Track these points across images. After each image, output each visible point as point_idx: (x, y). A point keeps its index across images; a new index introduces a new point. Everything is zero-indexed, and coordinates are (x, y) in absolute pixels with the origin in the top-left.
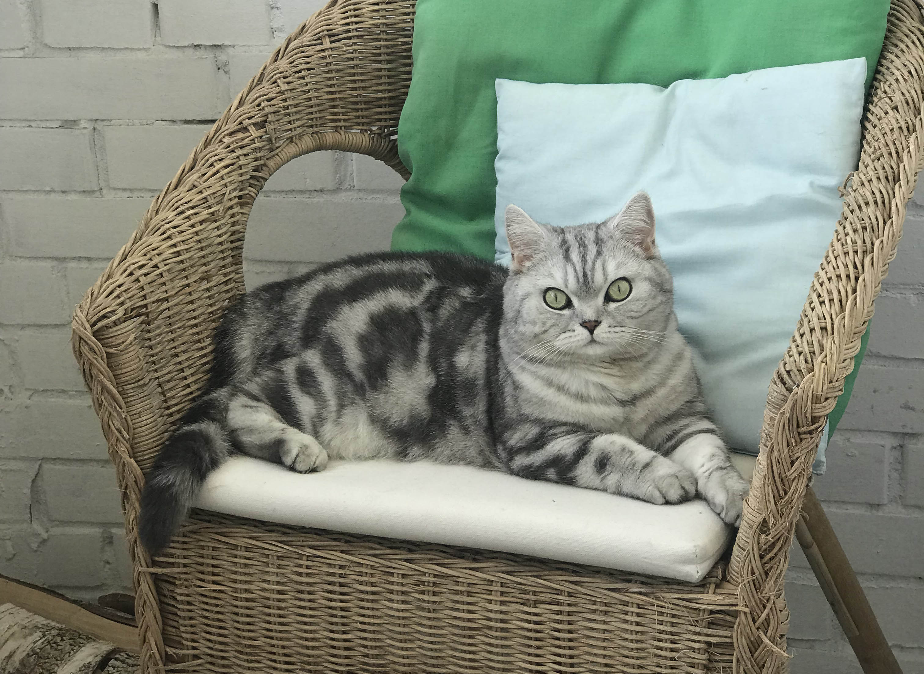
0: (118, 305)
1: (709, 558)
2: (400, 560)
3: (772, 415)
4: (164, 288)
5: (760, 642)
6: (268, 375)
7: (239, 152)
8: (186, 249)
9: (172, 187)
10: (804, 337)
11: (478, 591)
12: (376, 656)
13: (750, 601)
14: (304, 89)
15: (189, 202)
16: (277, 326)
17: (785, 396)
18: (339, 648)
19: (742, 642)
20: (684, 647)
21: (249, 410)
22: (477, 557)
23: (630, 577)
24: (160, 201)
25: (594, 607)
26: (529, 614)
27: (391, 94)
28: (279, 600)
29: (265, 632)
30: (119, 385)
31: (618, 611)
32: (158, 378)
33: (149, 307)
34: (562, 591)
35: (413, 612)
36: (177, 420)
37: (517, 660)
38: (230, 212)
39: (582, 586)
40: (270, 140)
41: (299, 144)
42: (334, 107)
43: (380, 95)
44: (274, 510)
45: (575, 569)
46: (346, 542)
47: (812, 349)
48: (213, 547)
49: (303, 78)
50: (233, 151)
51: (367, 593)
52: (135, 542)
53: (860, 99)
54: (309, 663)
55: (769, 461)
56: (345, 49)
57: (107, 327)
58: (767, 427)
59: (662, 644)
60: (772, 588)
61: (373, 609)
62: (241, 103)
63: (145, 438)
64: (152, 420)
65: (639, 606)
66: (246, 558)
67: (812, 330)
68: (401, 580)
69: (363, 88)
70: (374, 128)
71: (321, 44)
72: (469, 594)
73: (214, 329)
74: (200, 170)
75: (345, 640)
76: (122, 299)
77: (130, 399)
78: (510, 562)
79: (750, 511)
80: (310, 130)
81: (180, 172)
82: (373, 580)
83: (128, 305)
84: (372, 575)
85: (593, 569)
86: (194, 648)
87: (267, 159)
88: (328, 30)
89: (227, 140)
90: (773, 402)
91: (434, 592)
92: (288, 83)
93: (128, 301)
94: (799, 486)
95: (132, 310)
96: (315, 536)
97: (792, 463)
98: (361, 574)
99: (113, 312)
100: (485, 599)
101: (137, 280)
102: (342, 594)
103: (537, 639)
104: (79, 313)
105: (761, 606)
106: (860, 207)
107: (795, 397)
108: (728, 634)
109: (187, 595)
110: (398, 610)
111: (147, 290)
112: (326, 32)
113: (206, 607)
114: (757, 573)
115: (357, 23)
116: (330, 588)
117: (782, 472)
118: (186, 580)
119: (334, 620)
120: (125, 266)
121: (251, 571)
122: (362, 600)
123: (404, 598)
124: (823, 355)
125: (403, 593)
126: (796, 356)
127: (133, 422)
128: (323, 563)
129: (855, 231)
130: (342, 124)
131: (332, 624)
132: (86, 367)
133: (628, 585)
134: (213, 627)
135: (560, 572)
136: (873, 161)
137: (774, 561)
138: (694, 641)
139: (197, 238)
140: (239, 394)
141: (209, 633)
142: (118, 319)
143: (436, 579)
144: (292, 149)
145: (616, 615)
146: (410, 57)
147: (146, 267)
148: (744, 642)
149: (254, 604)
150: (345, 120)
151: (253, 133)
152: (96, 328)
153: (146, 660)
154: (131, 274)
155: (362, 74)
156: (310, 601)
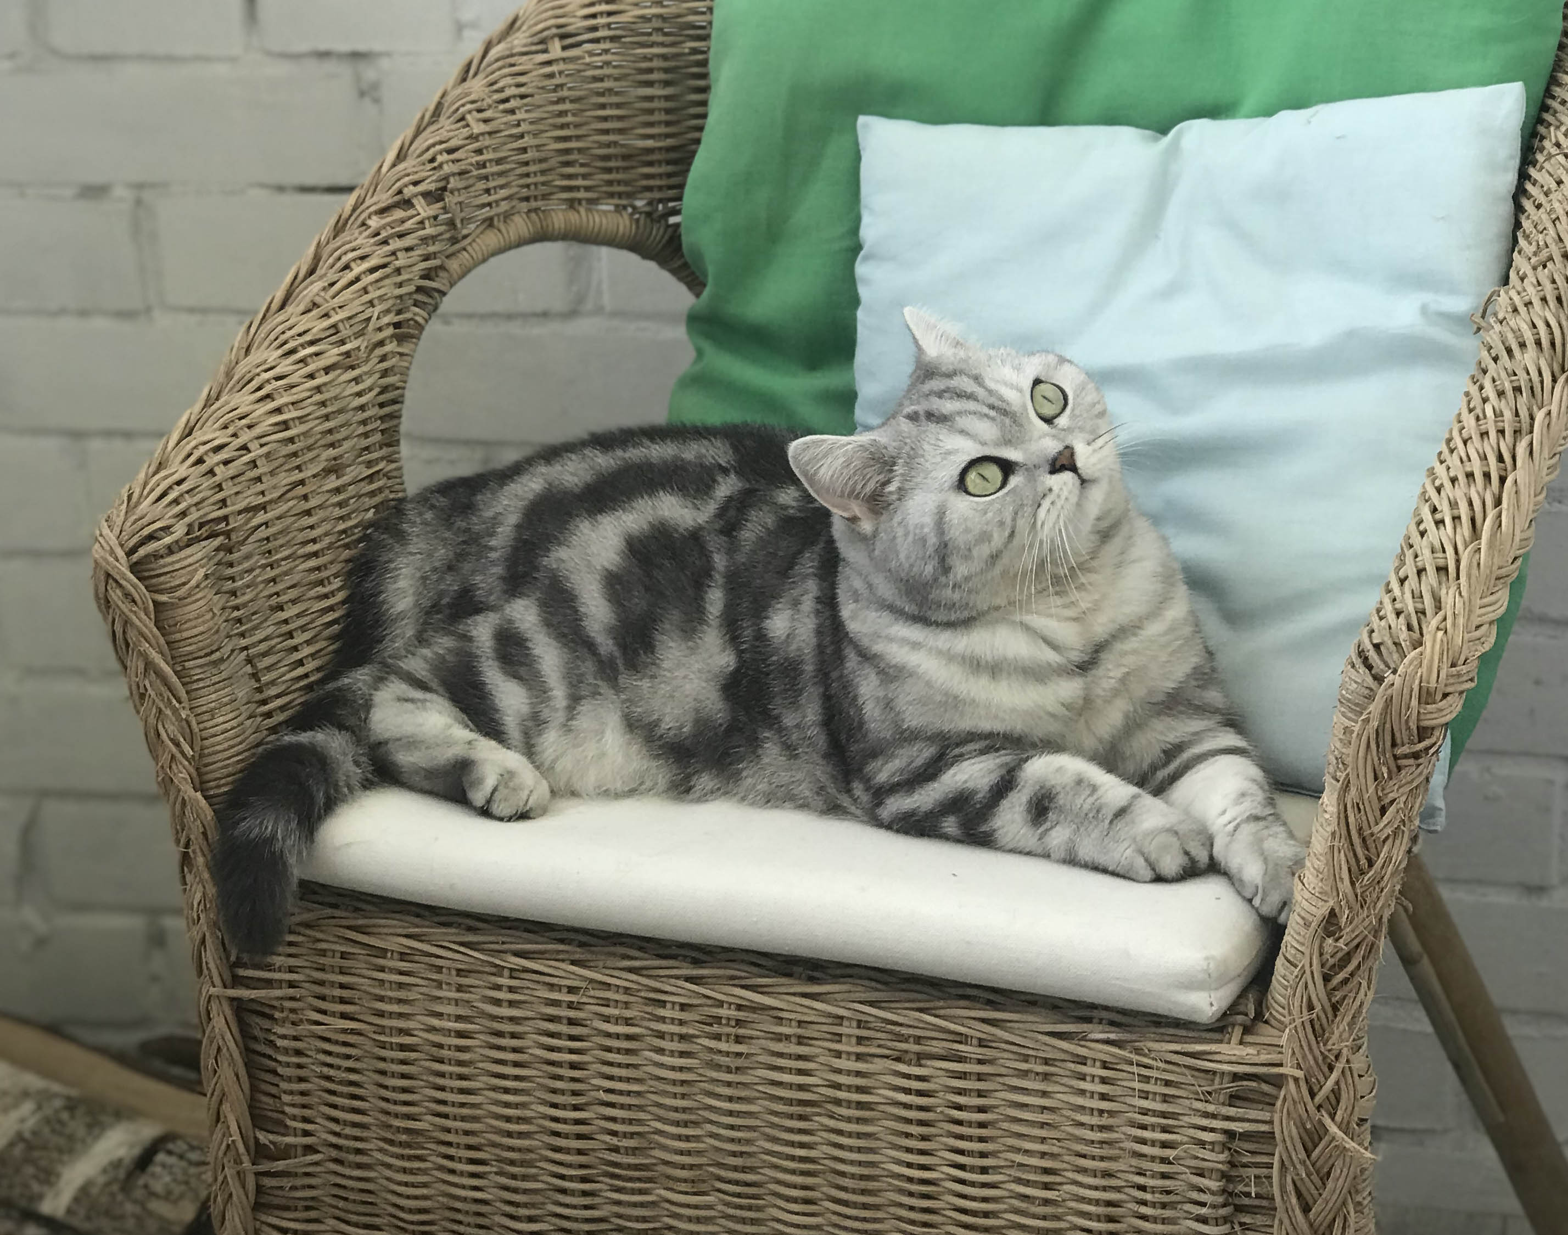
0: (176, 516)
1: (1233, 979)
2: (677, 977)
3: (1348, 723)
4: (260, 487)
5: (1322, 1132)
6: (444, 644)
7: (396, 244)
8: (299, 418)
9: (275, 306)
10: (1407, 583)
11: (816, 1035)
12: (634, 1151)
13: (1304, 1057)
14: (515, 131)
15: (305, 332)
16: (461, 556)
17: (1371, 690)
18: (567, 1136)
19: (1290, 1131)
20: (1185, 1139)
21: (410, 706)
22: (816, 974)
23: (1087, 1013)
24: (253, 330)
25: (1024, 1066)
26: (908, 1076)
27: (670, 142)
28: (460, 1049)
29: (433, 1106)
30: (174, 660)
31: (1068, 1073)
32: (246, 648)
33: (231, 520)
34: (967, 1036)
35: (701, 1071)
36: (280, 724)
37: (885, 1159)
38: (379, 352)
39: (1002, 1029)
40: (451, 223)
41: (504, 230)
42: (567, 164)
43: (650, 143)
44: (452, 886)
45: (992, 997)
46: (582, 945)
47: (1420, 606)
48: (342, 953)
49: (512, 112)
50: (385, 242)
51: (618, 1036)
52: (203, 941)
53: (1512, 157)
54: (512, 1163)
55: (1342, 807)
56: (588, 60)
57: (156, 556)
58: (1338, 745)
59: (1147, 1134)
60: (1345, 1035)
61: (628, 1066)
62: (401, 157)
63: (220, 756)
64: (234, 723)
65: (1105, 1066)
66: (401, 973)
67: (1420, 572)
68: (678, 1015)
69: (621, 131)
70: (639, 203)
71: (545, 51)
72: (801, 1040)
73: (347, 561)
74: (325, 275)
75: (578, 1122)
76: (182, 506)
77: (195, 686)
78: (873, 984)
79: (1307, 895)
80: (524, 206)
81: (289, 278)
82: (628, 1014)
83: (194, 516)
84: (627, 1005)
85: (1023, 998)
86: (306, 1133)
87: (447, 257)
88: (559, 27)
89: (374, 223)
90: (1349, 700)
91: (737, 1036)
92: (486, 121)
93: (193, 509)
94: (1395, 851)
95: (201, 526)
96: (525, 935)
97: (1383, 811)
98: (606, 1003)
99: (166, 529)
100: (830, 1050)
101: (211, 472)
102: (572, 1038)
103: (922, 1123)
104: (106, 531)
105: (1326, 1069)
106: (1509, 351)
107: (1389, 691)
108: (1266, 1116)
109: (296, 1038)
110: (673, 1068)
111: (229, 489)
112: (554, 31)
113: (329, 1060)
114: (1318, 1008)
115: (610, 14)
116: (552, 1027)
117: (1365, 825)
118: (293, 1011)
119: (559, 1085)
120: (189, 448)
121: (412, 996)
122: (609, 1050)
123: (683, 1047)
124: (1441, 614)
125: (682, 1037)
126: (1391, 617)
127: (202, 726)
128: (538, 982)
129: (1501, 394)
130: (581, 194)
131: (554, 1091)
132: (118, 629)
133: (1085, 1027)
134: (341, 1095)
135: (962, 1003)
136: (1535, 268)
137: (1350, 986)
138: (1204, 1129)
139: (318, 397)
140: (392, 677)
141: (335, 1107)
142: (177, 542)
143: (741, 1013)
144: (491, 239)
145: (1065, 1080)
146: (704, 76)
147: (226, 449)
148: (1294, 1131)
149: (413, 1055)
150: (587, 189)
151: (421, 211)
152: (135, 557)
153: (221, 1154)
154: (200, 461)
155: (618, 106)
156: (515, 1050)
